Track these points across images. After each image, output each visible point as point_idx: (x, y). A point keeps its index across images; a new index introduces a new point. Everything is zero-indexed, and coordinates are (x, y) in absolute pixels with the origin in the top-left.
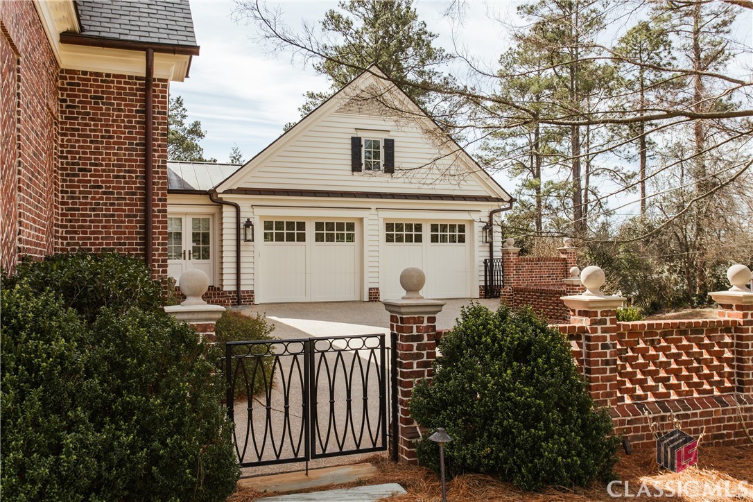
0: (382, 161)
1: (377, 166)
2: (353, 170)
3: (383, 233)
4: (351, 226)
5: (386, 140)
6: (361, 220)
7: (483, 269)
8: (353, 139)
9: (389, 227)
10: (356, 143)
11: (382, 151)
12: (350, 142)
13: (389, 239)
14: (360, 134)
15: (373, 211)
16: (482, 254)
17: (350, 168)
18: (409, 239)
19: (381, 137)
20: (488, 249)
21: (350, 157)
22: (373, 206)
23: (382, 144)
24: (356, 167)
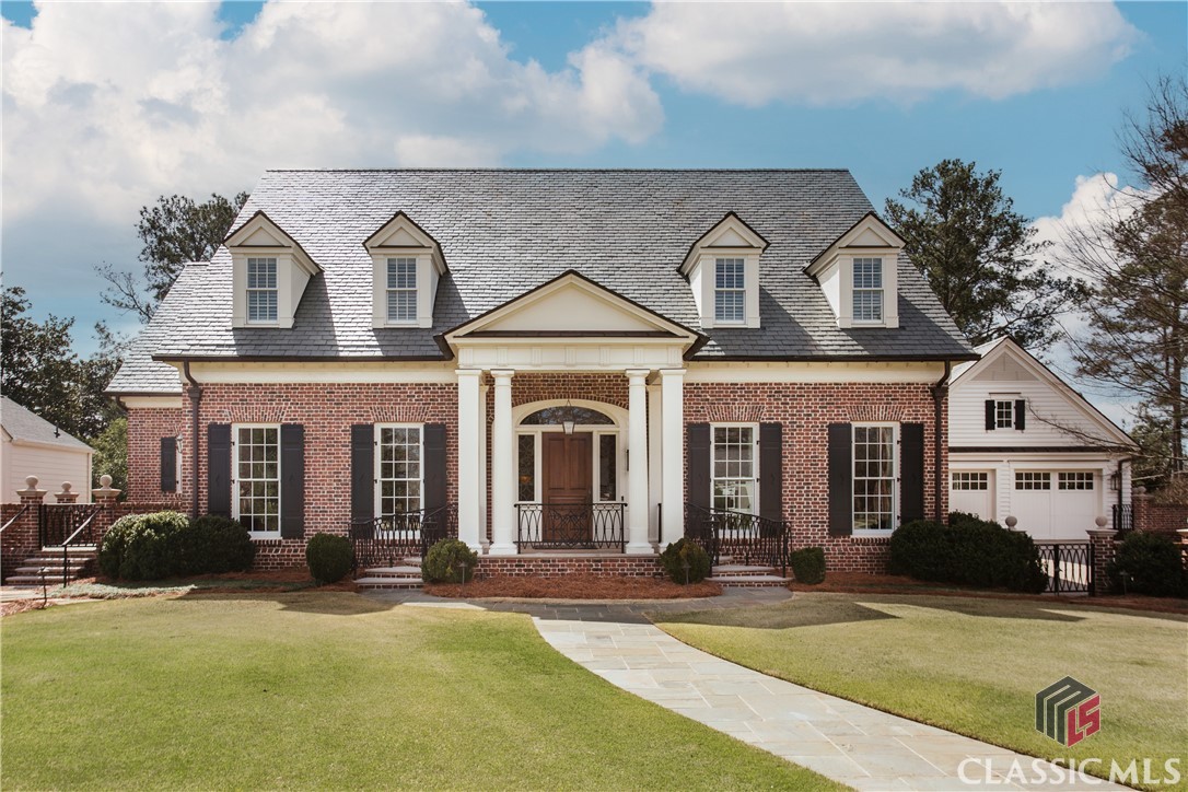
0: (1013, 419)
1: (1008, 424)
2: (987, 429)
3: (1013, 481)
4: (984, 476)
5: (1017, 401)
6: (994, 471)
7: (1112, 513)
8: (987, 402)
9: (1019, 476)
10: (989, 405)
11: (1013, 411)
12: (984, 404)
13: (1019, 486)
14: (993, 398)
15: (1005, 463)
16: (1110, 500)
17: (984, 427)
18: (1037, 486)
19: (1012, 399)
20: (1116, 495)
21: (984, 418)
22: (1005, 459)
23: (1013, 405)
24: (990, 426)
